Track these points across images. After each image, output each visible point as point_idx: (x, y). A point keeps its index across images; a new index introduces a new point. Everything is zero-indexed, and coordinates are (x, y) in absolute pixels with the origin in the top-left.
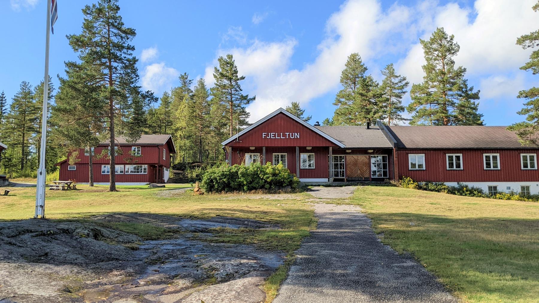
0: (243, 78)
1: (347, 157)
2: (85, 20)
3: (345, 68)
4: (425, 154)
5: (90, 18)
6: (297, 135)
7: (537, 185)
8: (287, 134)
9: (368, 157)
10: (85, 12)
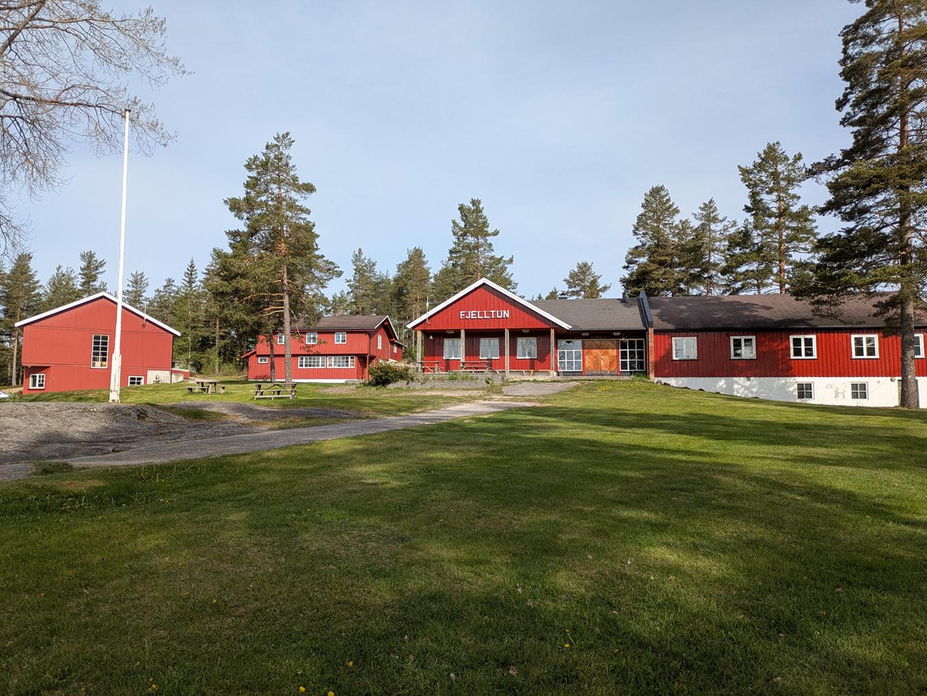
0: (496, 233)
1: (586, 343)
2: (249, 177)
3: (642, 211)
4: (697, 336)
5: (254, 174)
6: (506, 314)
7: (879, 382)
8: (493, 312)
9: (615, 342)
10: (249, 167)
